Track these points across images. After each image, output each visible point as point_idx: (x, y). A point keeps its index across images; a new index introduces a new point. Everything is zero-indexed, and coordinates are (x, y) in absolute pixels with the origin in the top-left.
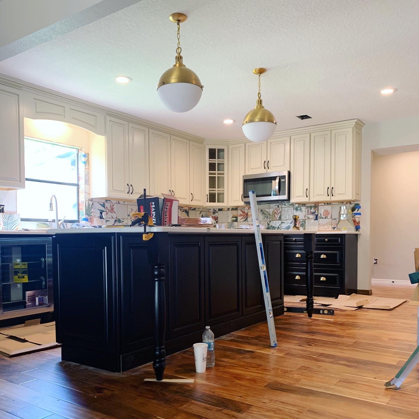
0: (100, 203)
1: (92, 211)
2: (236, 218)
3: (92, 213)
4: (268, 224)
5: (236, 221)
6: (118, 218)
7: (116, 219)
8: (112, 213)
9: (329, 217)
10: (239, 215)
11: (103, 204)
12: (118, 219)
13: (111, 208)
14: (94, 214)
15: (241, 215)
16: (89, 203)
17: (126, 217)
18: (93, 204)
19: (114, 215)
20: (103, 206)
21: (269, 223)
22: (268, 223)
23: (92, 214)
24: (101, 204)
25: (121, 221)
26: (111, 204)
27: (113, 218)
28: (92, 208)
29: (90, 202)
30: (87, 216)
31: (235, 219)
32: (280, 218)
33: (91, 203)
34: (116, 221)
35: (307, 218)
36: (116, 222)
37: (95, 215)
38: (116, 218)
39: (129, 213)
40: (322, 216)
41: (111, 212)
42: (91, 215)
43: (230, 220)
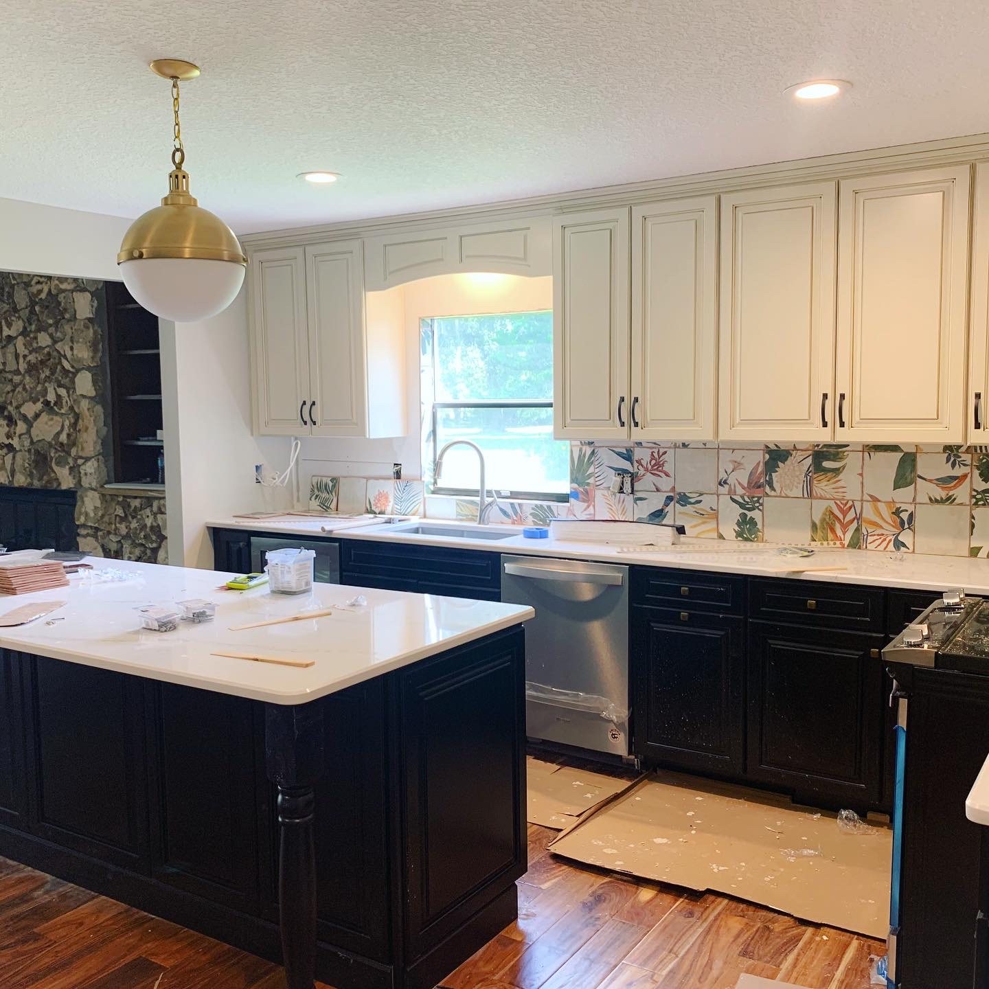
0: (616, 450)
1: (591, 470)
3: (589, 477)
6: (678, 490)
7: (672, 494)
8: (659, 476)
11: (625, 452)
12: (680, 494)
13: (653, 462)
14: (597, 479)
16: (581, 450)
17: (713, 486)
18: (593, 453)
19: (665, 484)
20: (628, 456)
23: (591, 481)
24: (619, 454)
25: (692, 500)
26: (654, 450)
27: (658, 490)
28: (590, 463)
29: (584, 448)
30: (575, 486)
33: (588, 450)
34: (670, 499)
36: (672, 503)
37: (598, 483)
38: (673, 489)
39: (723, 476)
41: (652, 473)
42: (588, 484)
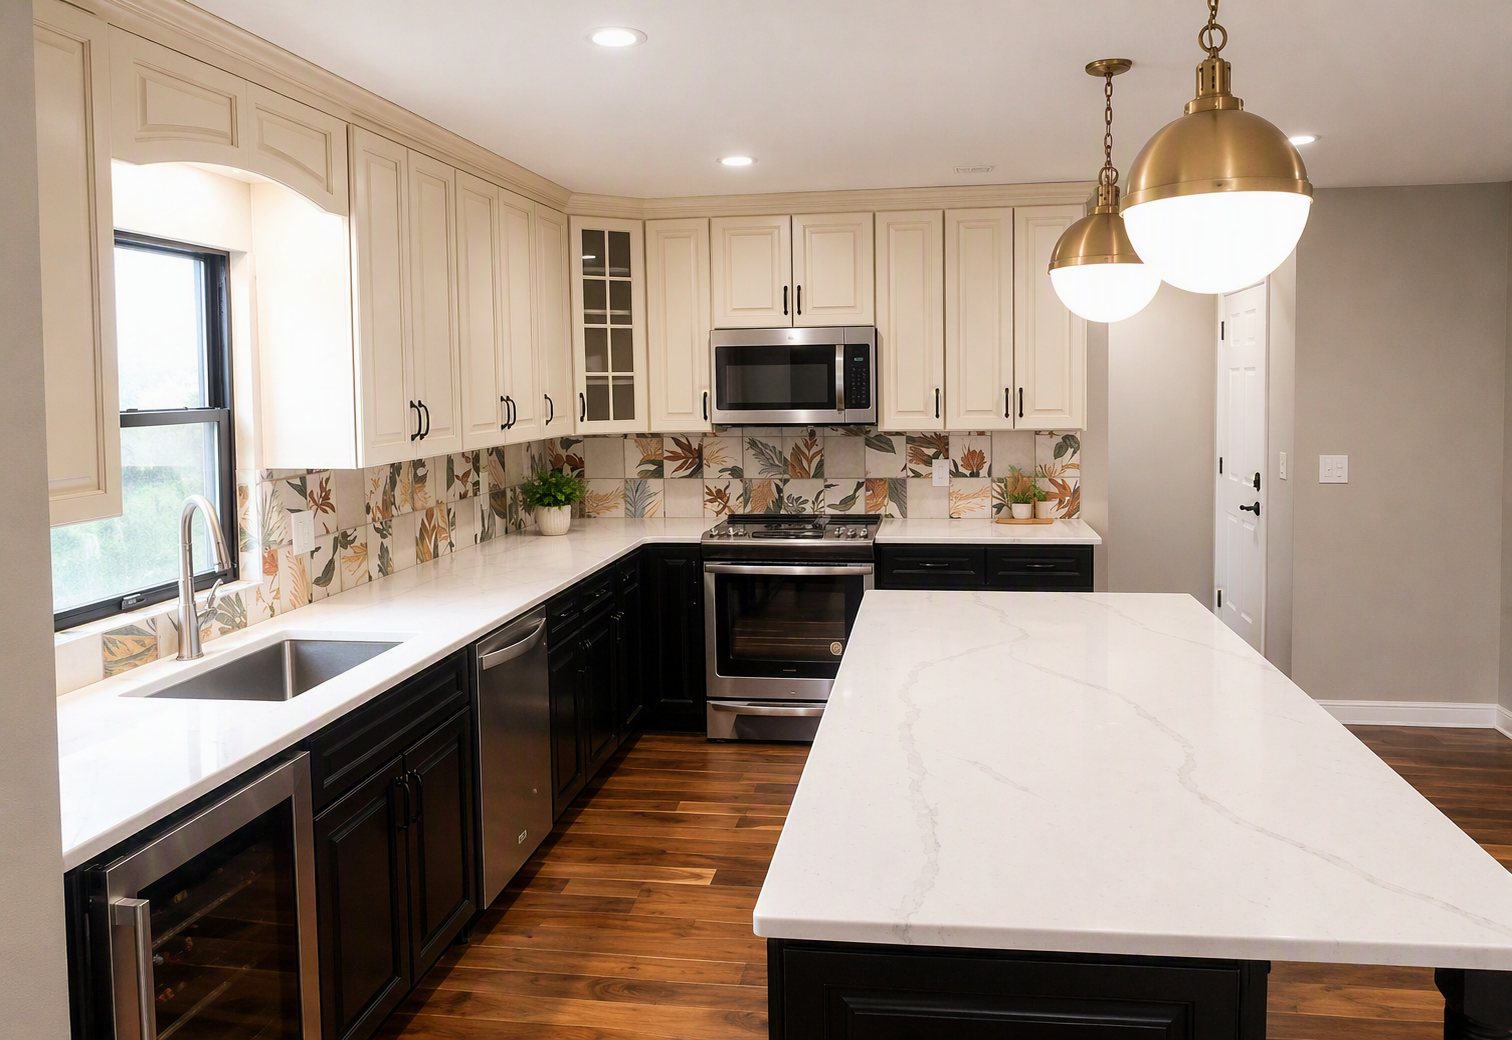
0: (293, 482)
1: (274, 519)
2: (660, 465)
3: (273, 530)
4: (780, 491)
5: (659, 473)
7: (337, 535)
8: (327, 512)
9: (984, 472)
10: (666, 454)
11: (300, 483)
12: (341, 532)
13: (323, 494)
14: (280, 533)
15: (674, 457)
16: (262, 490)
18: (273, 491)
19: (332, 521)
20: (303, 490)
21: (781, 484)
22: (777, 486)
23: (275, 537)
24: (295, 487)
25: (351, 539)
26: (321, 476)
27: (327, 532)
28: (272, 509)
29: (263, 486)
31: (652, 467)
32: (819, 473)
33: (269, 489)
34: (336, 541)
35: (911, 474)
36: (338, 547)
37: (280, 539)
38: (337, 527)
39: (368, 500)
40: (961, 469)
41: (322, 510)
42: (273, 543)
43: (633, 472)
